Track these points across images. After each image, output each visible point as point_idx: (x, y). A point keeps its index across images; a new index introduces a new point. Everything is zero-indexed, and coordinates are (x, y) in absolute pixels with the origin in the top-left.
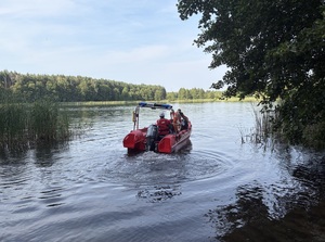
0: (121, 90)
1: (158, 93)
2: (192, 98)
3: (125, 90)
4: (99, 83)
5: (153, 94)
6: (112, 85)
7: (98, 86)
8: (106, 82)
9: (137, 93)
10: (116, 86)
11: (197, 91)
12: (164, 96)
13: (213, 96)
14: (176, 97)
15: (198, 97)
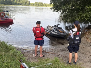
0: (14, 1)
2: (39, 5)
5: (26, 3)
11: (41, 3)
12: (30, 4)
13: (46, 5)
14: (34, 5)
15: (41, 5)
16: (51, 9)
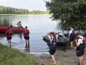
0: (14, 11)
1: (26, 12)
2: (37, 13)
3: (15, 11)
4: (7, 8)
5: (24, 12)
6: (11, 9)
7: (7, 9)
8: (9, 8)
9: (19, 11)
10: (13, 9)
11: (38, 11)
12: (28, 12)
13: (43, 13)
14: (32, 13)
15: (39, 13)
16: (51, 18)
